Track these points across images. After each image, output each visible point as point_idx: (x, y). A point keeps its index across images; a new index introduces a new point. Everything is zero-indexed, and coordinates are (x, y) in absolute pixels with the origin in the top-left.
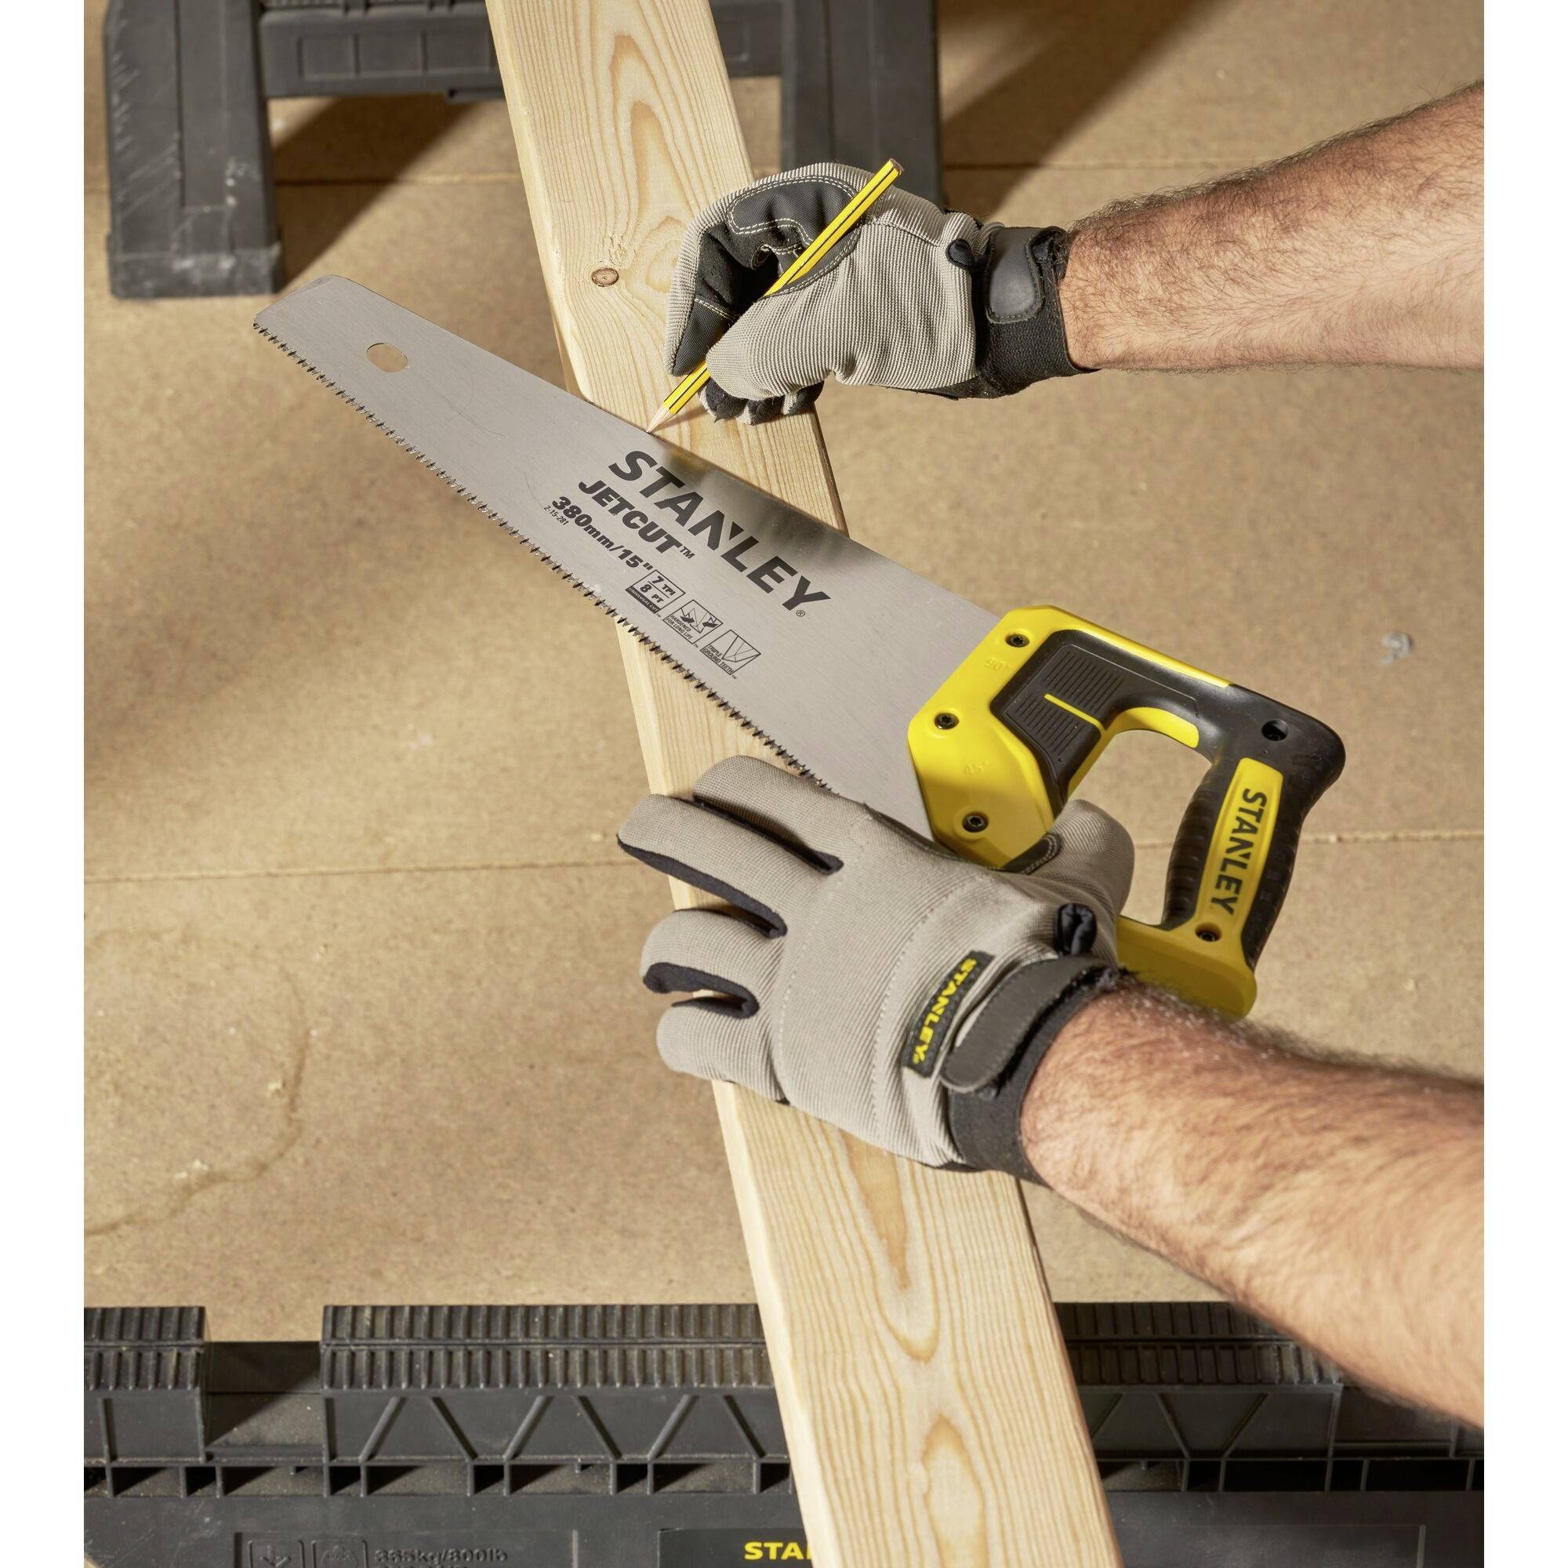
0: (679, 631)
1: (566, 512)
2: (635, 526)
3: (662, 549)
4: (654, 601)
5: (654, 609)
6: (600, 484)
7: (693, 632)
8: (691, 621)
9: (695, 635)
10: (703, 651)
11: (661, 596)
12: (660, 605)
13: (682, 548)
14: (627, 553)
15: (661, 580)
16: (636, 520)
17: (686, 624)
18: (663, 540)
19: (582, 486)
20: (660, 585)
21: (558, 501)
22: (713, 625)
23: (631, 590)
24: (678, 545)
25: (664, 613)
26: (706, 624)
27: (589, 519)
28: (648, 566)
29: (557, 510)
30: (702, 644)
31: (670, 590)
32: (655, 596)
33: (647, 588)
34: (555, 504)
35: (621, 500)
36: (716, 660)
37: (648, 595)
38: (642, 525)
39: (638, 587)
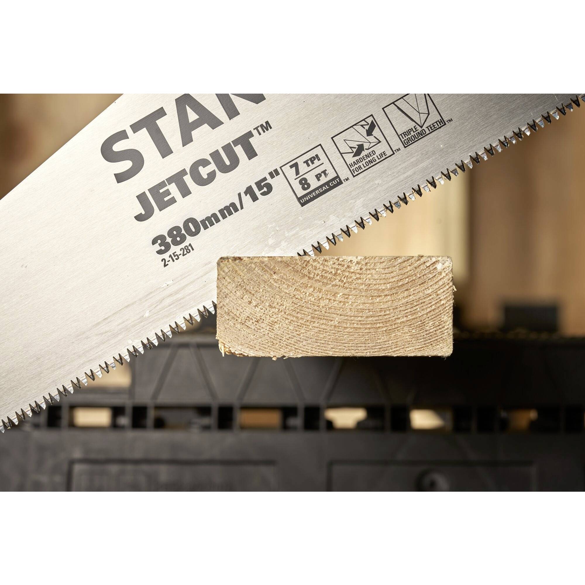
0: (372, 163)
1: (176, 243)
2: (212, 176)
3: (251, 153)
4: (324, 180)
5: (336, 182)
6: (142, 198)
7: (379, 149)
8: (361, 148)
9: (382, 148)
10: (406, 145)
11: (318, 171)
12: (331, 175)
13: (255, 132)
14: (249, 191)
15: (296, 165)
16: (204, 172)
17: (364, 153)
18: (239, 150)
19: (139, 218)
20: (303, 168)
21: (157, 247)
22: (372, 127)
23: (303, 201)
24: (250, 134)
25: (344, 173)
26: (369, 133)
27: (192, 220)
28: (274, 174)
29: (170, 252)
30: (396, 143)
31: (312, 160)
32: (318, 177)
33: (304, 183)
34: (160, 252)
35: (170, 180)
36: (422, 135)
37: (314, 184)
38: (212, 167)
39: (301, 192)
